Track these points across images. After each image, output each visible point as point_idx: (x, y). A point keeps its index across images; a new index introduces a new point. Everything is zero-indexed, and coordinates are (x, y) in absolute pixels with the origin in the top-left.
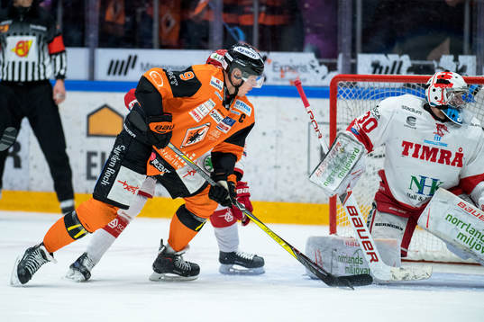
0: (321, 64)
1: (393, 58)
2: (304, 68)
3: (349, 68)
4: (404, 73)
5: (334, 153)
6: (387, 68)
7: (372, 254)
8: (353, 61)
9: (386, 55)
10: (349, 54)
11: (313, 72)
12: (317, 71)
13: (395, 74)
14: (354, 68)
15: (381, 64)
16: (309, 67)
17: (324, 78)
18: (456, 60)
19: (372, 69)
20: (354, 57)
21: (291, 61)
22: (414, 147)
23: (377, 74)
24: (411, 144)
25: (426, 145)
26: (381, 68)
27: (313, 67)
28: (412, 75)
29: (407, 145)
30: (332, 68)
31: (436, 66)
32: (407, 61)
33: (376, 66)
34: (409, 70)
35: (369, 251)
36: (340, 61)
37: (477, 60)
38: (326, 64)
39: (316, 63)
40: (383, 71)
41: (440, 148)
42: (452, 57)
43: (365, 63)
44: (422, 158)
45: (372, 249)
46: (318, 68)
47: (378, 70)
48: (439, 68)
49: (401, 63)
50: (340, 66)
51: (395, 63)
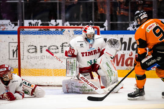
0: (12, 24)
1: (36, 21)
2: (7, 25)
3: (21, 24)
4: (39, 26)
5: (69, 65)
6: (34, 24)
7: (95, 88)
8: (22, 22)
9: (33, 20)
10: (21, 20)
11: (10, 26)
12: (11, 26)
13: (36, 26)
14: (23, 24)
15: (32, 23)
16: (8, 24)
17: (13, 28)
18: (56, 21)
19: (29, 25)
20: (23, 21)
21: (2, 23)
22: (85, 53)
23: (30, 26)
24: (84, 53)
25: (89, 51)
26: (32, 24)
27: (10, 25)
28: (42, 26)
29: (83, 53)
30: (16, 25)
31: (49, 23)
32: (40, 22)
33: (30, 24)
34: (41, 25)
35: (93, 87)
36: (18, 22)
37: (62, 21)
38: (14, 24)
39: (11, 23)
40: (33, 25)
41: (93, 50)
42: (54, 20)
43: (26, 23)
44: (89, 55)
45: (94, 86)
46: (11, 25)
47: (31, 25)
48: (50, 24)
49: (38, 23)
50: (18, 24)
51: (36, 23)
